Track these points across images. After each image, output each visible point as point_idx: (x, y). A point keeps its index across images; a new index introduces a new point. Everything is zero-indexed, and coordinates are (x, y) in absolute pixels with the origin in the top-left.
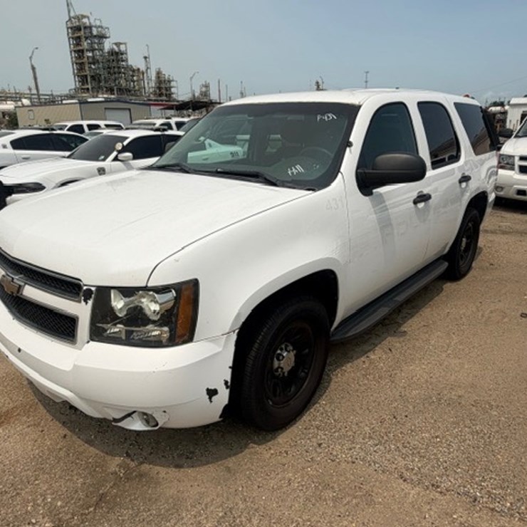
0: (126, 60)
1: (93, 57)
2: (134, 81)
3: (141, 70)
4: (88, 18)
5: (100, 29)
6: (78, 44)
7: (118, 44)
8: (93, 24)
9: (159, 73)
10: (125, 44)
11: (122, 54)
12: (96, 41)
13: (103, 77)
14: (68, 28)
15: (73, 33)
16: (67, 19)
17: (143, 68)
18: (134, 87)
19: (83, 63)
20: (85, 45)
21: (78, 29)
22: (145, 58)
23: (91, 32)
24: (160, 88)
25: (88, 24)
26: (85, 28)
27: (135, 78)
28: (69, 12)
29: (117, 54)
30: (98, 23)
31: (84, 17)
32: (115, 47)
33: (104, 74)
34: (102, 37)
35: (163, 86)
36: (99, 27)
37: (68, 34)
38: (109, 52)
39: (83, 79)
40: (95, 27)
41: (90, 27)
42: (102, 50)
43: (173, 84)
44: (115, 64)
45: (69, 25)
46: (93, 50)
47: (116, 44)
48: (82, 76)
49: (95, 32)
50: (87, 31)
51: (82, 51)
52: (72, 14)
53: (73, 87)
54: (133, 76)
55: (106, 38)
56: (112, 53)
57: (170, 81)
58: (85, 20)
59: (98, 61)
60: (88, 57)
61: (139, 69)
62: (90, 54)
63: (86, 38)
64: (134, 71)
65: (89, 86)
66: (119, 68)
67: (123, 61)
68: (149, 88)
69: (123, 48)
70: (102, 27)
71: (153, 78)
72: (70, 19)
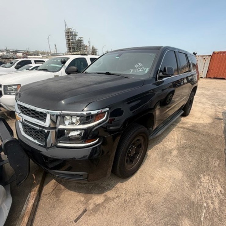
0: (83, 43)
1: (73, 42)
2: (85, 50)
4: (71, 29)
5: (75, 33)
6: (68, 37)
7: (81, 38)
8: (73, 31)
9: (93, 47)
10: (83, 37)
11: (82, 41)
12: (74, 36)
13: (76, 48)
14: (65, 32)
15: (67, 34)
16: (65, 29)
17: (88, 45)
19: (70, 43)
20: (70, 38)
21: (68, 33)
22: (89, 42)
23: (72, 34)
24: (93, 52)
25: (71, 31)
26: (71, 32)
27: (86, 49)
28: (66, 27)
29: (80, 40)
30: (74, 31)
31: (70, 29)
33: (76, 47)
34: (76, 35)
35: (94, 51)
36: (75, 32)
37: (65, 34)
38: (78, 40)
39: (70, 49)
40: (74, 32)
42: (75, 39)
43: (97, 51)
44: (79, 44)
45: (66, 31)
46: (73, 39)
47: (80, 37)
48: (69, 48)
49: (73, 34)
50: (71, 33)
51: (69, 40)
52: (67, 28)
53: (67, 51)
54: (85, 48)
55: (77, 35)
56: (79, 40)
57: (96, 50)
58: (71, 30)
59: (74, 43)
60: (71, 41)
61: (87, 46)
62: (72, 41)
63: (71, 35)
64: (85, 46)
65: (71, 51)
66: (80, 45)
67: (82, 43)
68: (90, 52)
69: (82, 39)
71: (91, 49)
72: (66, 30)
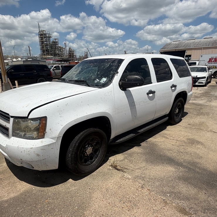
1: (47, 44)
2: (61, 51)
3: (63, 48)
6: (42, 40)
7: (56, 39)
9: (70, 48)
10: (58, 39)
11: (57, 42)
12: (48, 38)
14: (39, 35)
16: (39, 32)
18: (61, 53)
19: (43, 46)
20: (44, 40)
21: (42, 35)
22: (65, 43)
24: (70, 54)
26: (44, 34)
28: (39, 29)
29: (55, 42)
30: (48, 33)
31: (44, 31)
32: (54, 40)
33: (50, 49)
40: (48, 34)
41: (46, 34)
42: (49, 41)
43: (75, 52)
44: (54, 46)
45: (39, 33)
46: (47, 41)
48: (43, 50)
49: (47, 35)
51: (43, 42)
55: (51, 37)
56: (53, 42)
57: (73, 51)
58: (44, 32)
60: (45, 44)
63: (45, 37)
64: (61, 48)
65: (45, 53)
66: (56, 47)
67: (57, 45)
68: (66, 54)
70: (50, 34)
71: (68, 50)
